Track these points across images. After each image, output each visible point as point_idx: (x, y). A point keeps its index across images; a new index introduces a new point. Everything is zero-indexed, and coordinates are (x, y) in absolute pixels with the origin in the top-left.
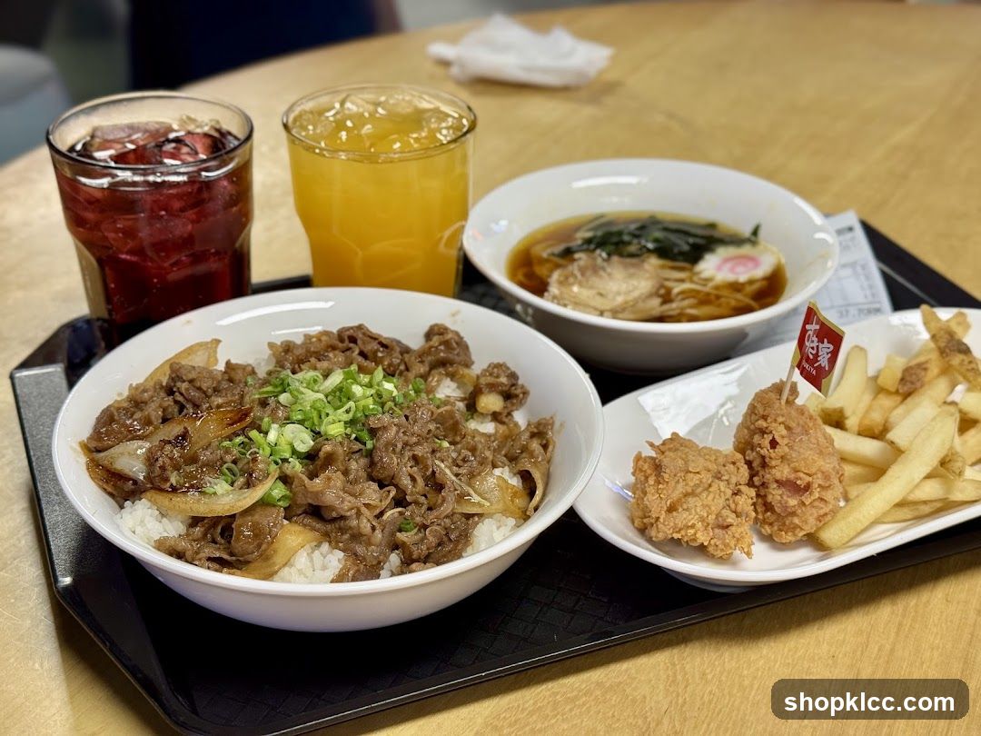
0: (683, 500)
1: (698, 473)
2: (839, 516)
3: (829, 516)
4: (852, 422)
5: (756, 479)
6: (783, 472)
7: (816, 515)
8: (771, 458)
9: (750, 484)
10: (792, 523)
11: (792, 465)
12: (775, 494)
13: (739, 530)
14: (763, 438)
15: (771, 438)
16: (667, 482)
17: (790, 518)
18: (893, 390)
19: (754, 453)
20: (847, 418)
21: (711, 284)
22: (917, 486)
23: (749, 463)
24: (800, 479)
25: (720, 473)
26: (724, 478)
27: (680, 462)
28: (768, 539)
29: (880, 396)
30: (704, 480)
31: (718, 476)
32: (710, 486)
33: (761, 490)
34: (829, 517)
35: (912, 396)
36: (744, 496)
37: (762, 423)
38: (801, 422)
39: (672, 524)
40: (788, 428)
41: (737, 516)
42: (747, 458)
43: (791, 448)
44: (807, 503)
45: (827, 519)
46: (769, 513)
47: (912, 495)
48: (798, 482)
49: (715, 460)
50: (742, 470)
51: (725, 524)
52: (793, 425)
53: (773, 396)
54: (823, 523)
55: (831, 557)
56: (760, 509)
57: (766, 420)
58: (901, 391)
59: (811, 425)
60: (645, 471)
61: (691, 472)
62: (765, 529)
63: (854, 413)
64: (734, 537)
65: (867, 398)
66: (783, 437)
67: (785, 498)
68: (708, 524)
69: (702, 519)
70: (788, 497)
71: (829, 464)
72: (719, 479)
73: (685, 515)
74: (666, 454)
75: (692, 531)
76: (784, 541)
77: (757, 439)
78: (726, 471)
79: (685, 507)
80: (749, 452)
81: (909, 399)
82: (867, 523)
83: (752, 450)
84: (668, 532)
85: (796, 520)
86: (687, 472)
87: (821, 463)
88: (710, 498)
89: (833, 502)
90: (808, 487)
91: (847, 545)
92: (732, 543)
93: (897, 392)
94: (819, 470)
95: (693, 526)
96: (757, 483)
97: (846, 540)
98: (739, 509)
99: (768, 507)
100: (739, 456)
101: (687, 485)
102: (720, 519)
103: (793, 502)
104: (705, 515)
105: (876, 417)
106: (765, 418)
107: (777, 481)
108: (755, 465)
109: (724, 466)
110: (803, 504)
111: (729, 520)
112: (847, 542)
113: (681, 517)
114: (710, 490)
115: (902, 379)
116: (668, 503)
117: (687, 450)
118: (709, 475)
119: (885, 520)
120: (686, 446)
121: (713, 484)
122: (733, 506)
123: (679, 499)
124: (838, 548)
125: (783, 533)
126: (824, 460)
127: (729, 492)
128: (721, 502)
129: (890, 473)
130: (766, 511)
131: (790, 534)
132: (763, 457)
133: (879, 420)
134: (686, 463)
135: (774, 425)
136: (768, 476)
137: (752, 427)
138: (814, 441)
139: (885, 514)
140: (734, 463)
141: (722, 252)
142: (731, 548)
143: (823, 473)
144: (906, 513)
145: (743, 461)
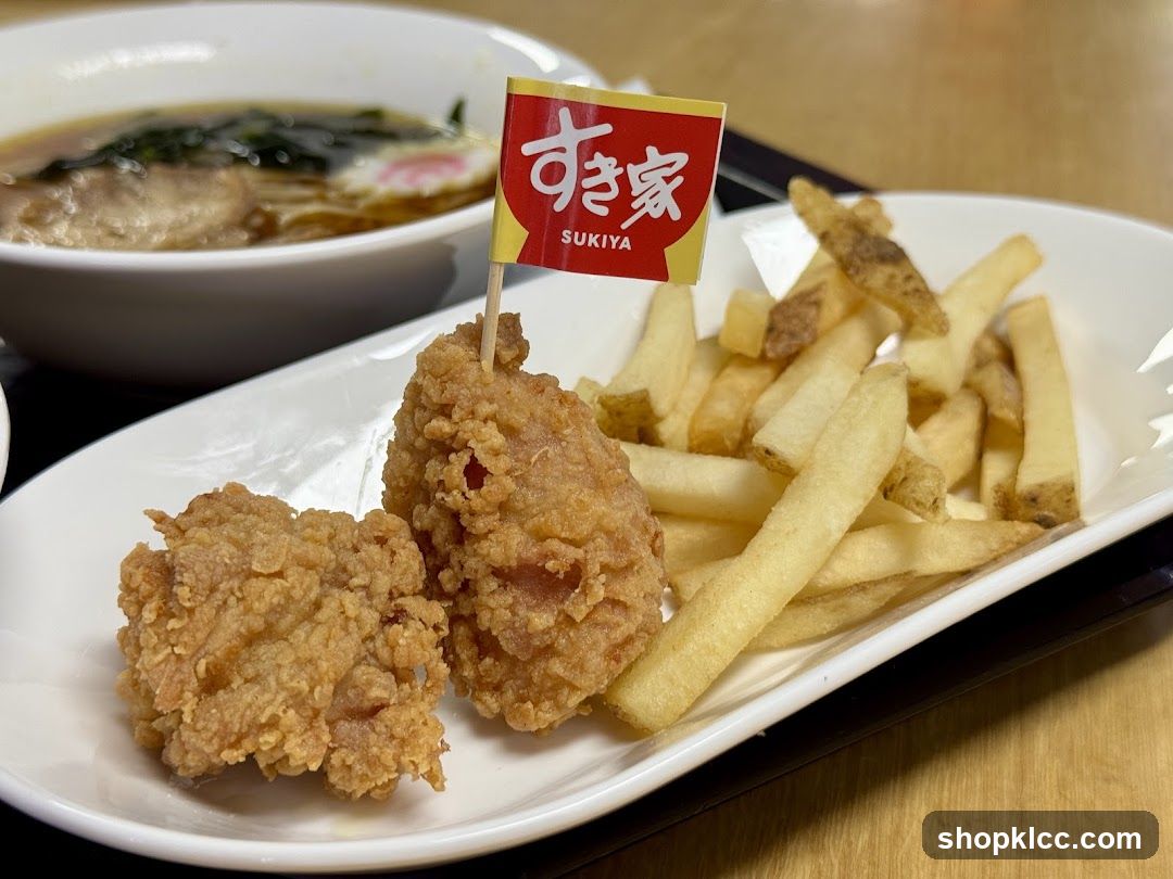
0: (244, 654)
1: (280, 574)
2: (663, 643)
3: (638, 644)
4: (673, 426)
5: (444, 576)
6: (507, 544)
7: (603, 645)
8: (472, 514)
9: (432, 590)
10: (547, 675)
11: (529, 525)
12: (498, 608)
13: (405, 716)
14: (448, 462)
15: (466, 459)
16: (191, 611)
17: (543, 665)
18: (754, 353)
19: (432, 509)
20: (660, 419)
21: (362, 204)
22: (836, 550)
23: (424, 539)
24: (554, 556)
25: (345, 570)
26: (356, 581)
27: (226, 551)
28: (490, 727)
29: (728, 371)
30: (297, 593)
31: (339, 579)
32: (317, 606)
33: (460, 600)
34: (639, 646)
35: (798, 362)
36: (415, 625)
37: (441, 426)
38: (539, 411)
39: (215, 727)
40: (509, 431)
41: (399, 680)
42: (417, 524)
43: (522, 481)
44: (579, 618)
45: (633, 654)
46: (488, 661)
47: (829, 574)
48: (550, 565)
49: (331, 538)
50: (402, 556)
51: (367, 705)
52: (519, 419)
53: (460, 351)
54: (624, 663)
55: (654, 752)
56: (465, 653)
57: (449, 417)
58: (770, 355)
59: (564, 413)
60: (137, 590)
61: (258, 575)
62: (484, 703)
63: (674, 407)
64: (392, 737)
65: (701, 379)
66: (496, 453)
67: (522, 612)
68: (316, 713)
69: (298, 701)
70: (529, 608)
71: (619, 513)
72: (344, 585)
73: (249, 695)
74: (189, 533)
75: (270, 739)
76: (534, 728)
77: (433, 470)
78: (361, 561)
79: (250, 671)
80: (419, 508)
81: (790, 371)
82: (730, 656)
83: (428, 501)
84: (208, 749)
85: (557, 667)
86: (248, 578)
87: (599, 507)
88: (316, 639)
89: (641, 605)
90: (574, 578)
91: (694, 714)
92: (388, 755)
93: (763, 359)
94: (600, 528)
95: (273, 723)
96: (449, 587)
97: (686, 704)
98: (401, 662)
99: (485, 644)
100: (395, 521)
101: (248, 610)
102: (351, 693)
103: (542, 620)
104: (304, 686)
105: (725, 410)
106: (445, 411)
107: (497, 572)
108: (437, 539)
109: (356, 550)
110: (569, 621)
111: (376, 693)
112: (689, 710)
113: (242, 702)
114: (320, 616)
115: (771, 329)
116: (202, 667)
117: (253, 518)
118: (312, 578)
119: (774, 643)
120: (250, 511)
121: (325, 601)
122: (384, 653)
123: (232, 655)
124: (669, 727)
125: (529, 705)
126: (609, 501)
127: (371, 618)
128: (350, 645)
129: (771, 525)
130: (481, 655)
131: (547, 705)
132: (456, 515)
133: (732, 417)
134: (245, 549)
135: (469, 425)
136: (472, 563)
137: (419, 443)
138: (577, 456)
139: (772, 626)
140: (381, 541)
141: (390, 152)
142: (387, 769)
143: (609, 533)
144: (818, 619)
145: (406, 533)
